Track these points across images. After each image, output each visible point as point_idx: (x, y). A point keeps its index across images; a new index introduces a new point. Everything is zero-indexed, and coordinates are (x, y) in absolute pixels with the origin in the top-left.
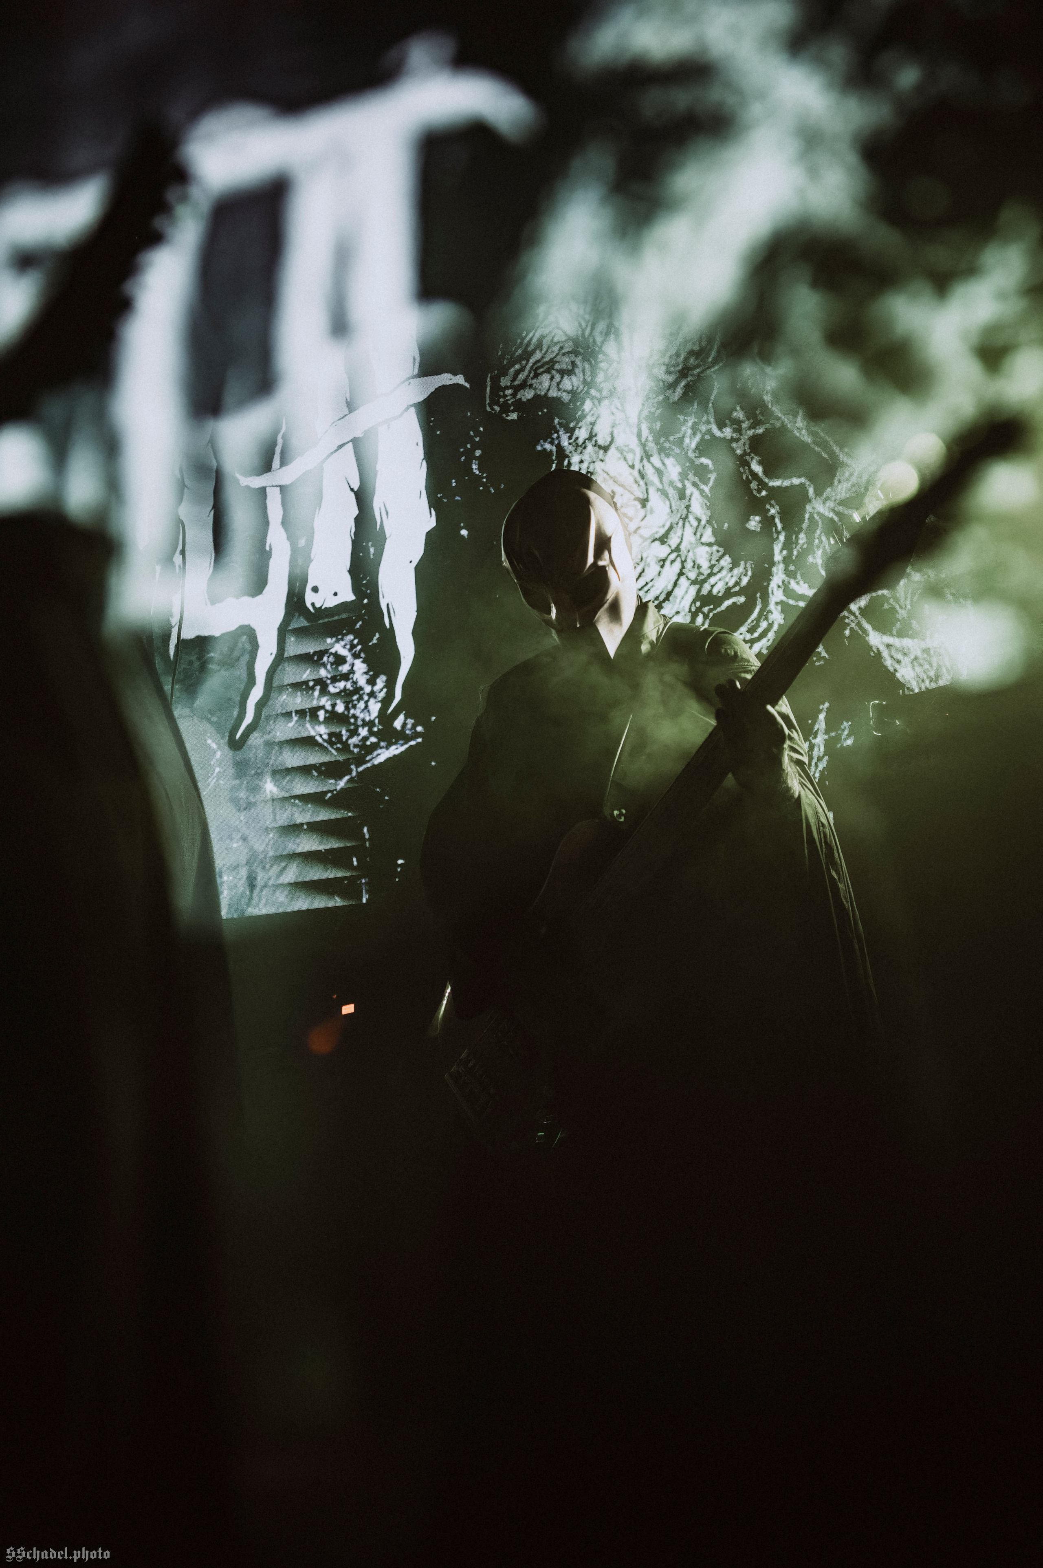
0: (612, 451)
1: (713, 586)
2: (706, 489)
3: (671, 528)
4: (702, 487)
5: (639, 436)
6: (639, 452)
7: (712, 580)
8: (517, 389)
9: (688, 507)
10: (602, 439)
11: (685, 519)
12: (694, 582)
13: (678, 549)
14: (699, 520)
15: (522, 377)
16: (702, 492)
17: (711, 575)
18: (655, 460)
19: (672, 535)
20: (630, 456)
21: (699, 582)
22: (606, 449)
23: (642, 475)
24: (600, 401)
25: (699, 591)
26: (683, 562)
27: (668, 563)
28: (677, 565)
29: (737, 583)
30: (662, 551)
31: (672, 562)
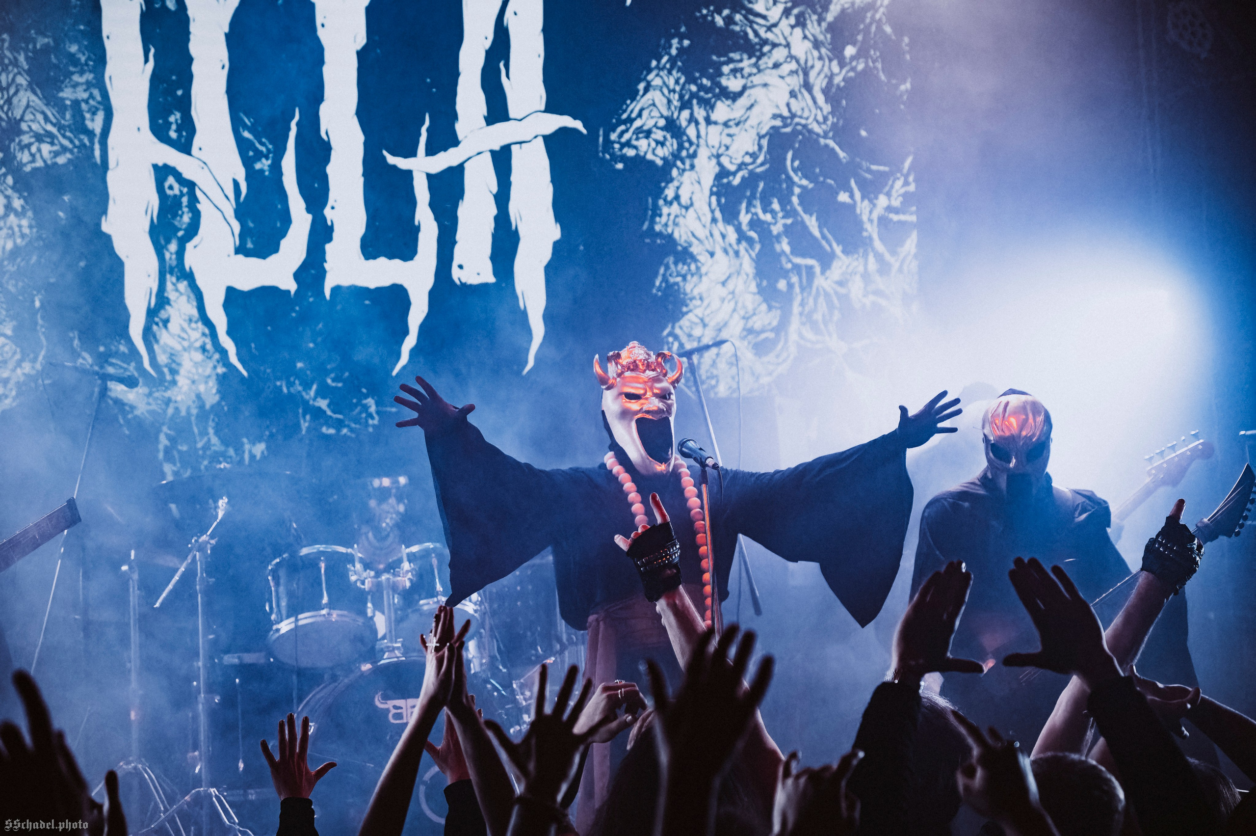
0: (691, 210)
1: (754, 323)
2: (753, 255)
3: (729, 277)
4: (751, 252)
5: (710, 205)
6: (709, 216)
7: (755, 318)
8: (623, 146)
9: (741, 265)
10: (684, 200)
11: (739, 273)
12: (744, 318)
13: (733, 293)
14: (747, 275)
15: (626, 137)
16: (750, 255)
17: (754, 314)
18: (720, 224)
19: (729, 281)
20: (703, 219)
21: (746, 318)
22: (687, 208)
23: (712, 235)
24: (684, 170)
25: (745, 325)
26: (736, 303)
27: (726, 301)
28: (732, 304)
29: (770, 324)
30: (723, 292)
31: (729, 301)
